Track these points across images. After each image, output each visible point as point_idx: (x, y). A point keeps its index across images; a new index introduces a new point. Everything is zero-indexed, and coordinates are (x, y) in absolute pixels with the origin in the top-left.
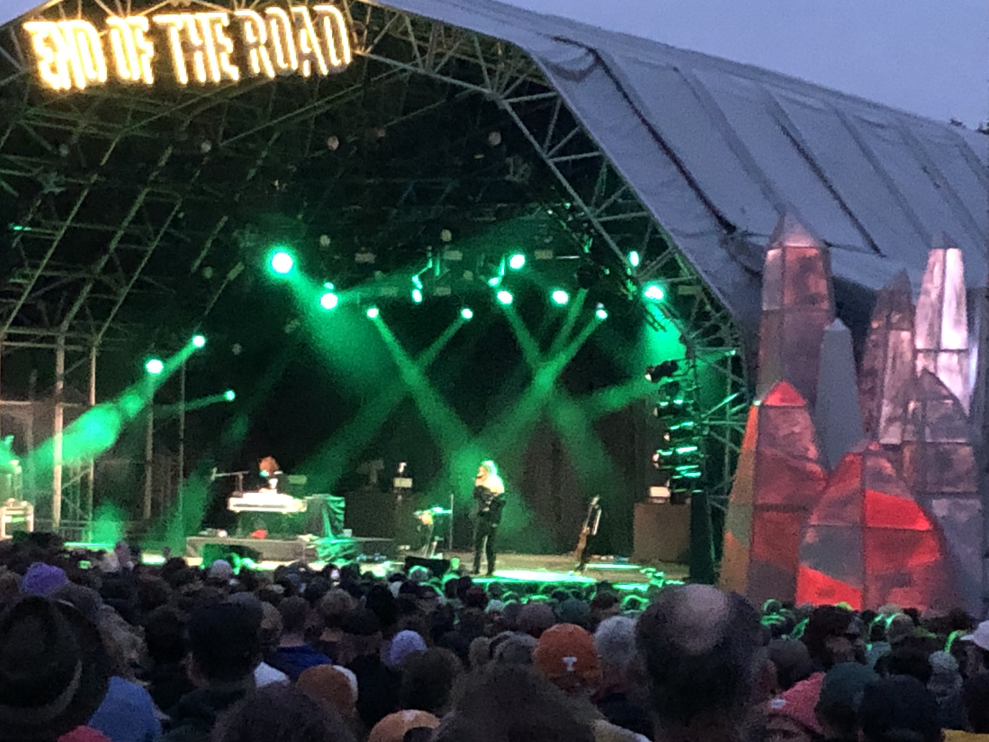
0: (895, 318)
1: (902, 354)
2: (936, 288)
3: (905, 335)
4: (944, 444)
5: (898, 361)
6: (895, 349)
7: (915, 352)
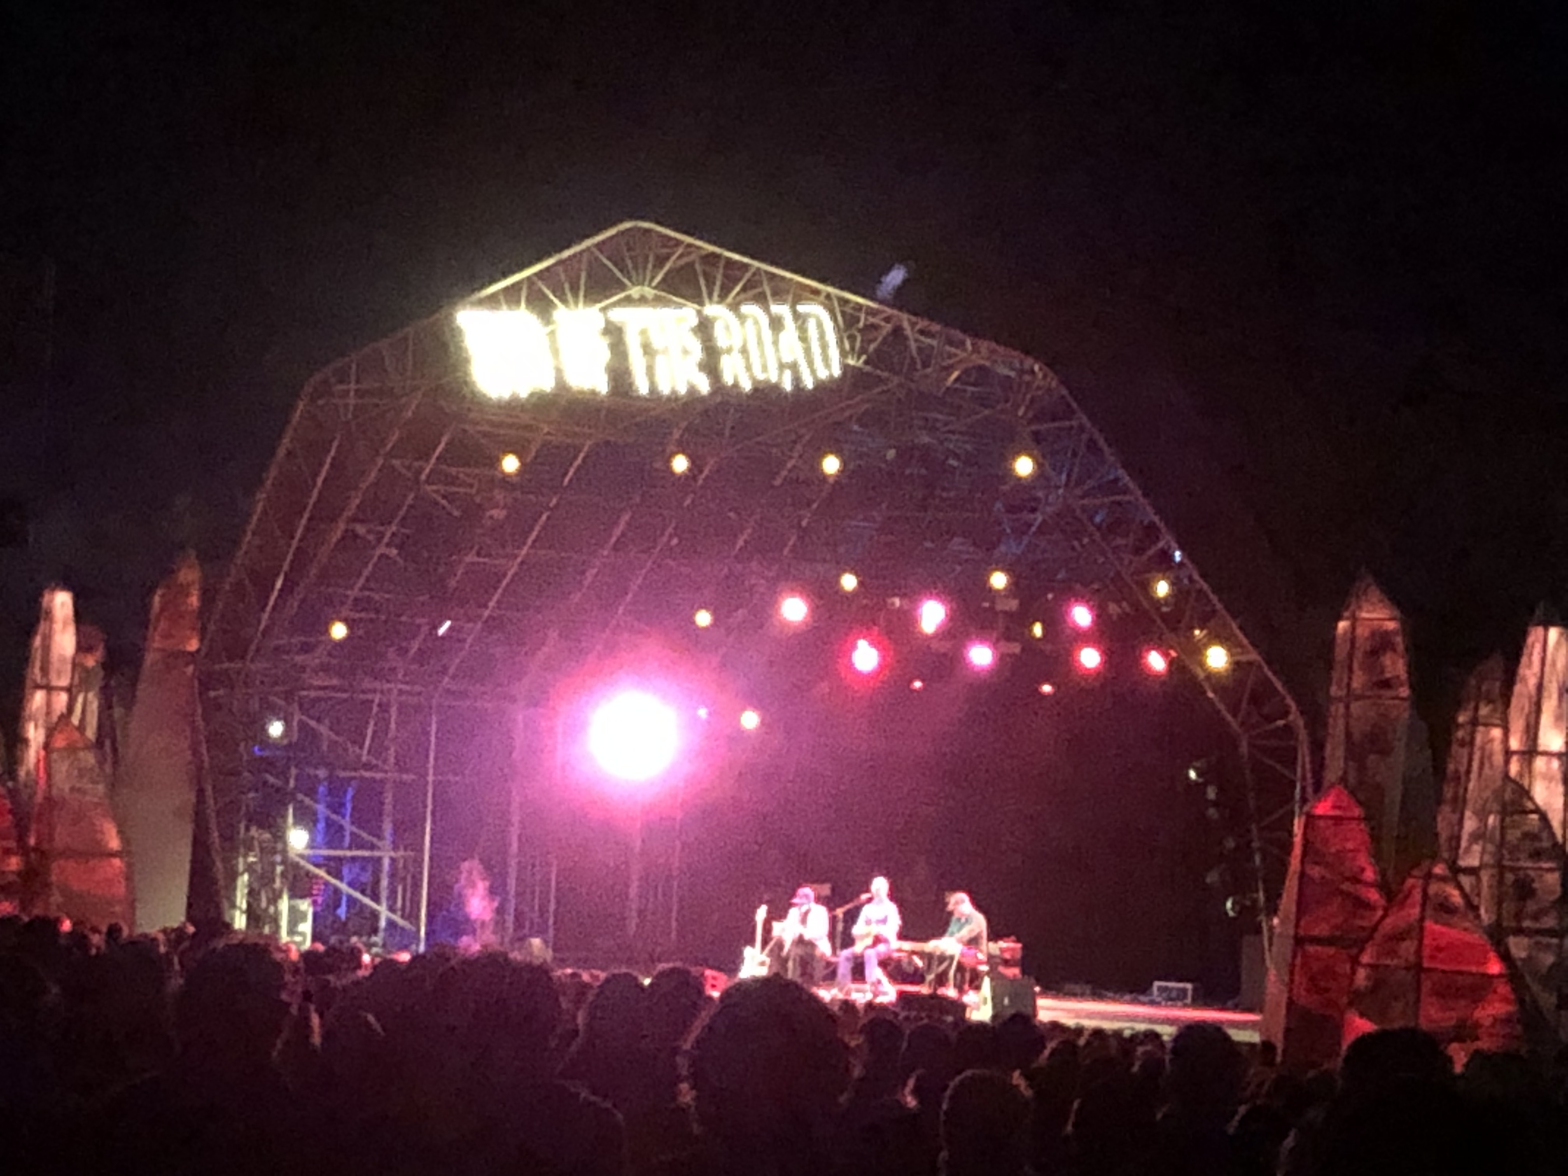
0: (1484, 711)
1: (1491, 755)
2: (1535, 674)
3: (1496, 733)
4: (1527, 868)
5: (1487, 765)
6: (1483, 749)
7: (1508, 754)
